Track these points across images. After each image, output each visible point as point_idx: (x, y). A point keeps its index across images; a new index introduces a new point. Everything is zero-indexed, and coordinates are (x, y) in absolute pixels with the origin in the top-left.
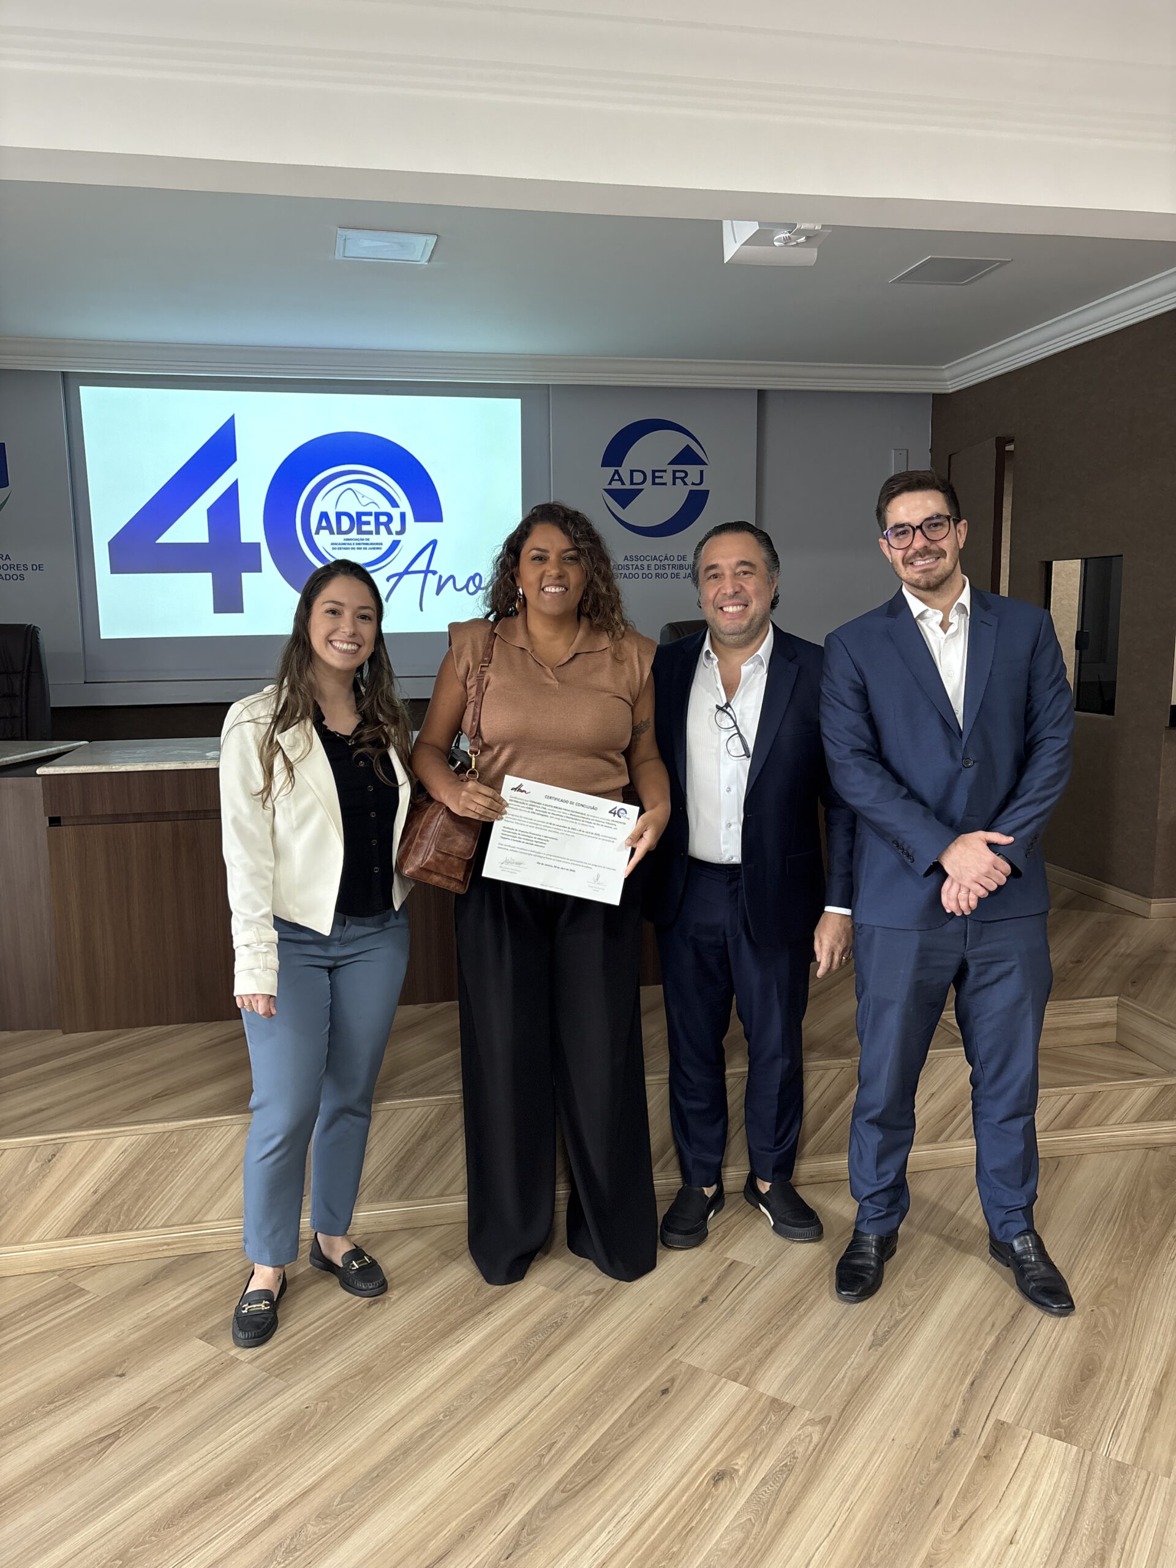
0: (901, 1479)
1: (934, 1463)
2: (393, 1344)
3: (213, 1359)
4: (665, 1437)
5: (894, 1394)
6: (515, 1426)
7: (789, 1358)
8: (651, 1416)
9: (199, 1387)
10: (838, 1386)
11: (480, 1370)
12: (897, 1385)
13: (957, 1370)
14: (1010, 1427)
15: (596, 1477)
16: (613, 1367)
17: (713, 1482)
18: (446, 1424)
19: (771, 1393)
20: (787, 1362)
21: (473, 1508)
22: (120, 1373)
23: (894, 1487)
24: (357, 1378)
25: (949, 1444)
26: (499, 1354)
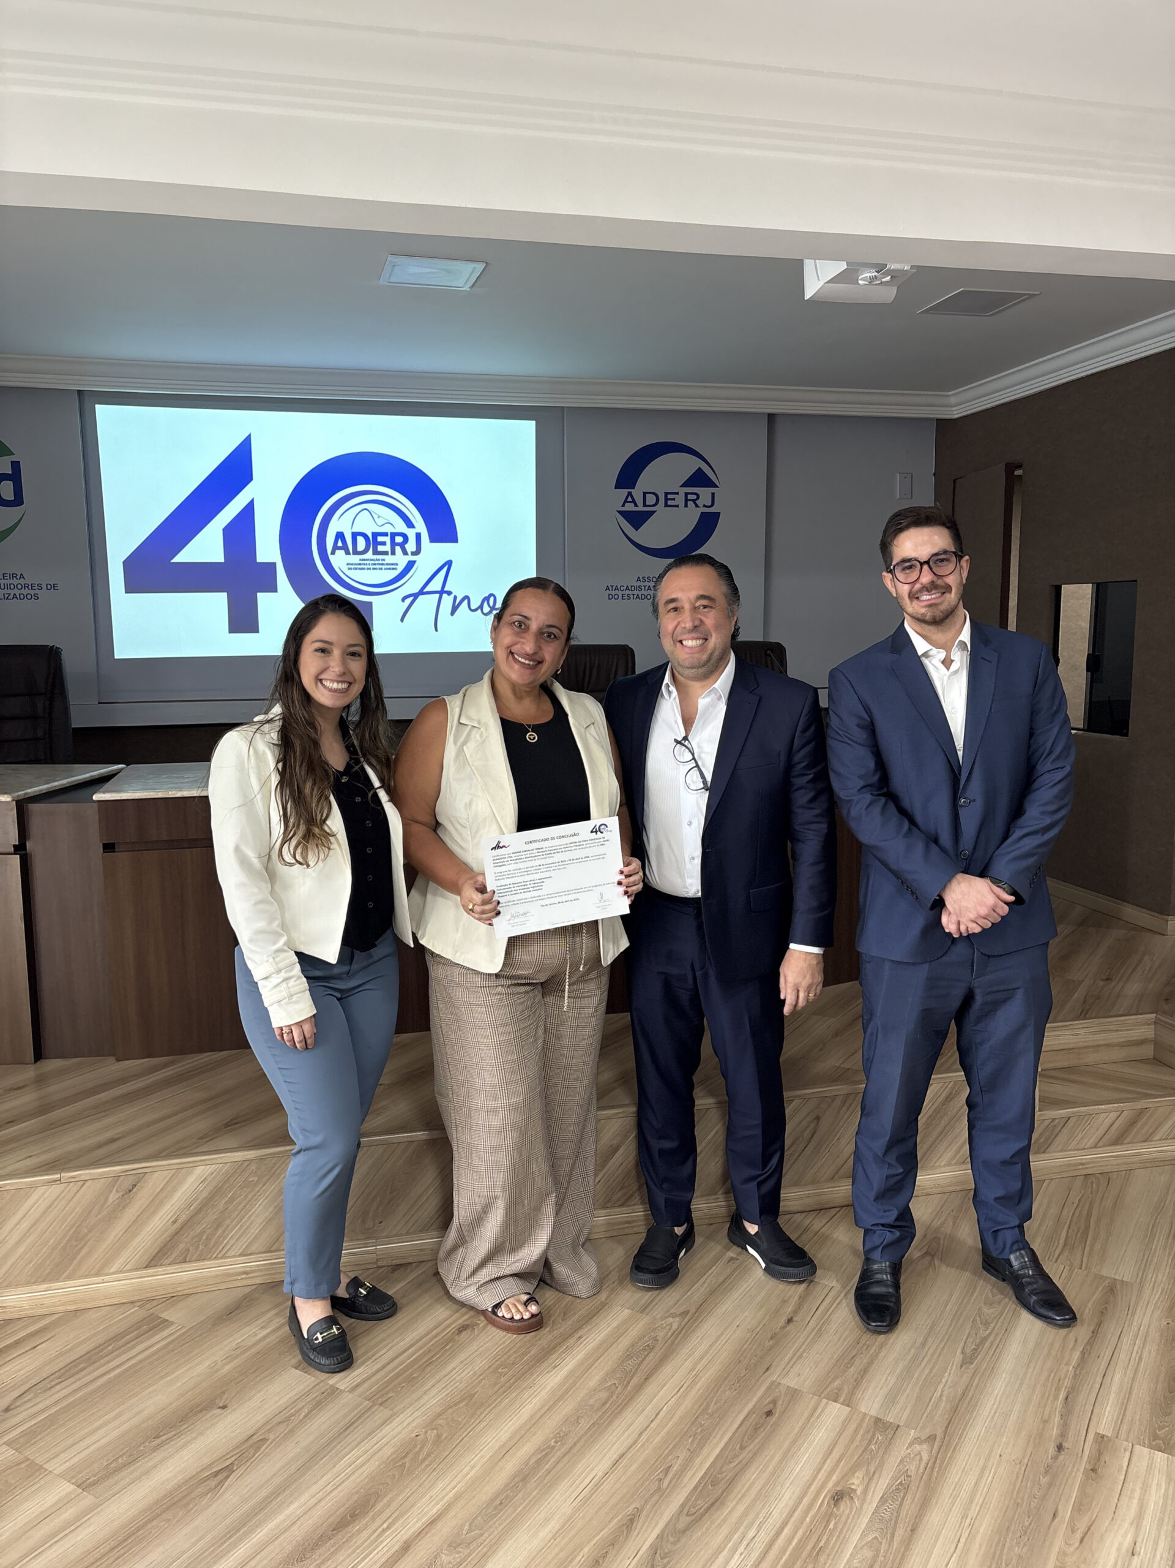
0: (1015, 1494)
1: (1044, 1477)
2: (491, 1369)
3: (311, 1389)
4: (777, 1458)
5: (993, 1412)
6: (627, 1451)
7: (884, 1378)
8: (760, 1438)
9: (305, 1416)
10: (937, 1404)
11: (581, 1395)
12: (994, 1404)
13: (1049, 1387)
14: (1110, 1440)
15: (717, 1500)
16: (713, 1390)
17: (832, 1502)
18: (559, 1450)
19: (873, 1413)
20: (883, 1381)
21: (602, 1533)
22: (221, 1405)
23: (1009, 1502)
24: (461, 1406)
25: (1055, 1458)
26: (597, 1378)
